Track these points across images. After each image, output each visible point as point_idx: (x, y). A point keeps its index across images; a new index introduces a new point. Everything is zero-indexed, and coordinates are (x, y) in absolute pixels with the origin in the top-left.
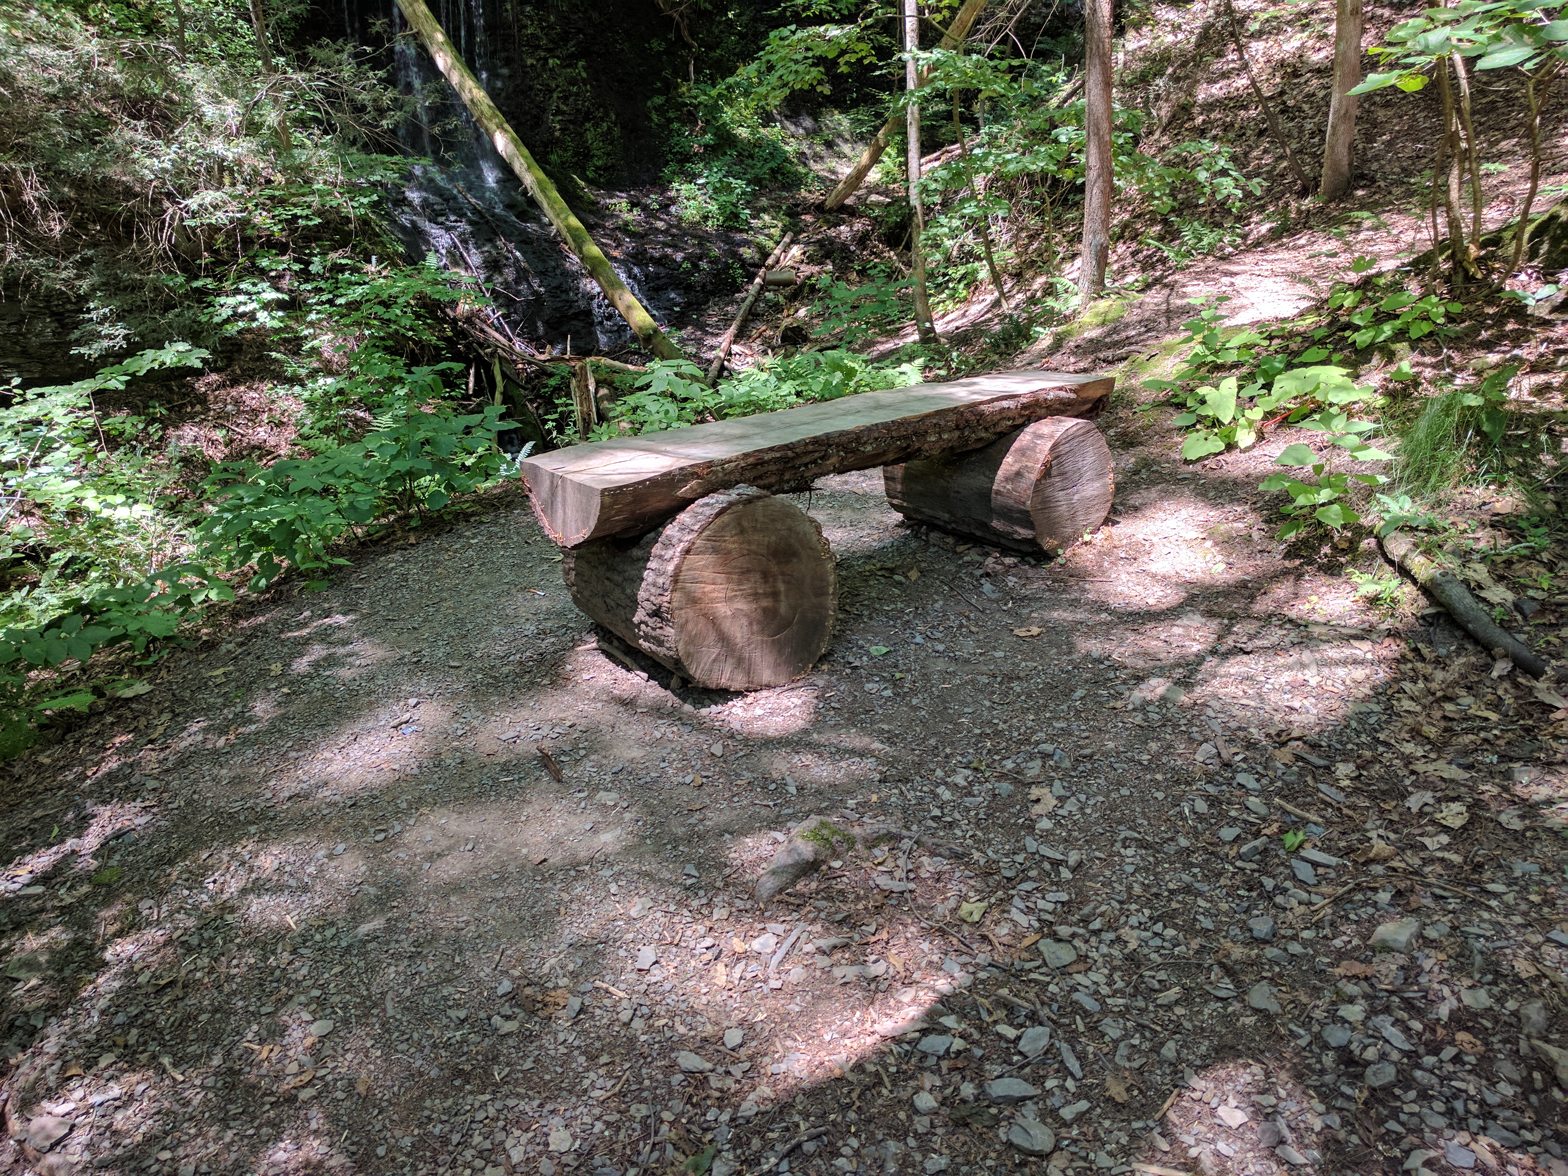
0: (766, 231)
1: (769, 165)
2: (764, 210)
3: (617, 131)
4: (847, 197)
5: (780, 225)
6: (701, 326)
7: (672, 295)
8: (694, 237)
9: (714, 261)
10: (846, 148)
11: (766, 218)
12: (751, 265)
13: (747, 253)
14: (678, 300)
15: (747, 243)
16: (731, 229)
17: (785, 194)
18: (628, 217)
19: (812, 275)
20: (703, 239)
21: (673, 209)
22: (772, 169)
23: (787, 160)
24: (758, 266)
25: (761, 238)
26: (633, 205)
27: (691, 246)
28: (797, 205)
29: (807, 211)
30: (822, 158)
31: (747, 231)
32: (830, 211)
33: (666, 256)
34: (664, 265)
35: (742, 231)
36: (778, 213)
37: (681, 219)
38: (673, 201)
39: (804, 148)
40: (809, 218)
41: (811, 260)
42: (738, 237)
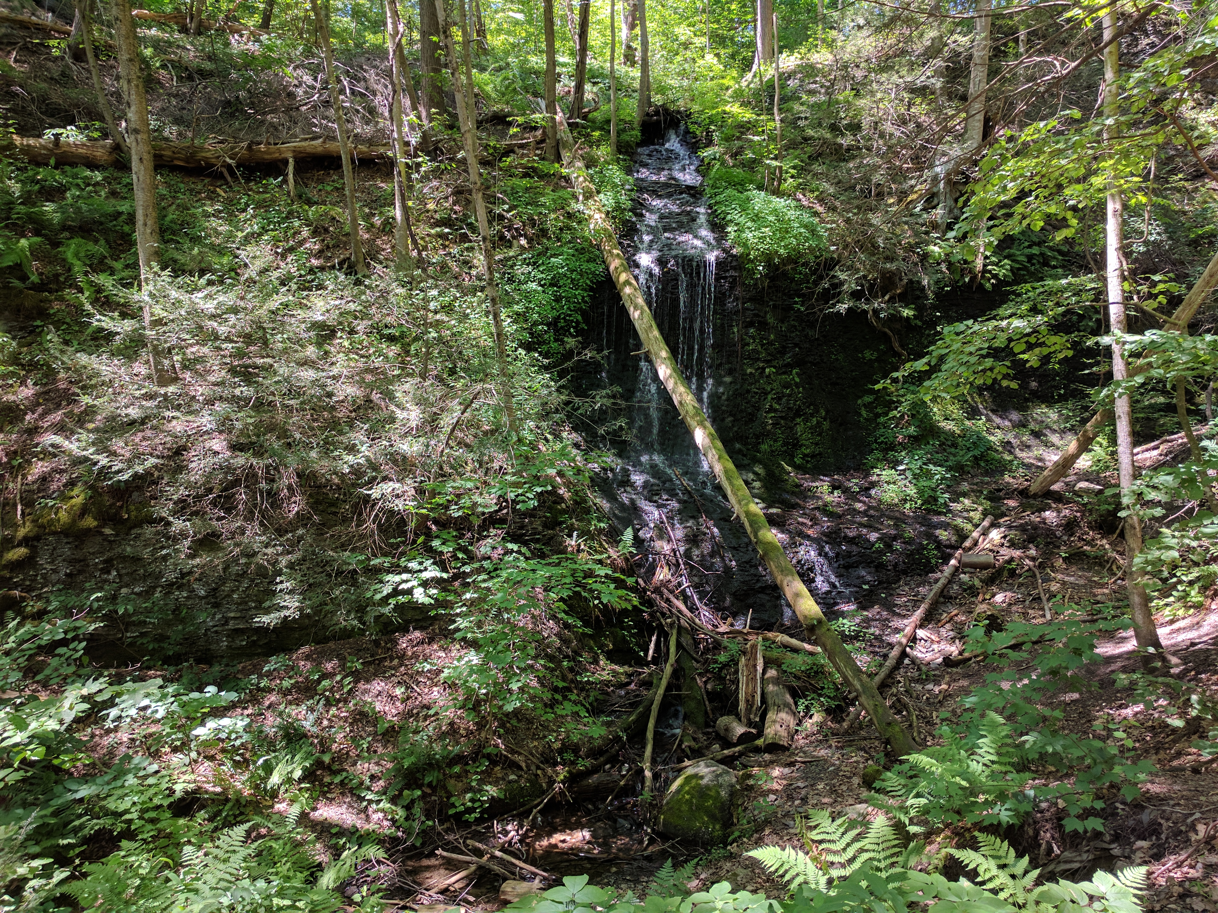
0: (965, 514)
1: (971, 454)
2: (965, 495)
3: (826, 425)
4: (1053, 483)
5: (980, 508)
6: (889, 607)
7: (863, 573)
8: (890, 518)
9: (909, 542)
10: (1054, 438)
11: (967, 502)
12: (947, 547)
13: (943, 535)
14: (869, 578)
15: (945, 526)
16: (928, 511)
17: (987, 479)
18: (829, 499)
19: (1012, 559)
20: (900, 520)
21: (873, 492)
22: (975, 457)
23: (990, 448)
24: (956, 548)
25: (959, 521)
26: (834, 487)
27: (888, 527)
28: (1000, 490)
29: (1010, 495)
30: (1028, 447)
31: (945, 514)
32: (1035, 496)
33: (860, 536)
34: (857, 544)
35: (940, 513)
36: (978, 497)
37: (880, 501)
38: (873, 485)
39: (1010, 437)
40: (1012, 503)
41: (1013, 545)
42: (935, 519)
